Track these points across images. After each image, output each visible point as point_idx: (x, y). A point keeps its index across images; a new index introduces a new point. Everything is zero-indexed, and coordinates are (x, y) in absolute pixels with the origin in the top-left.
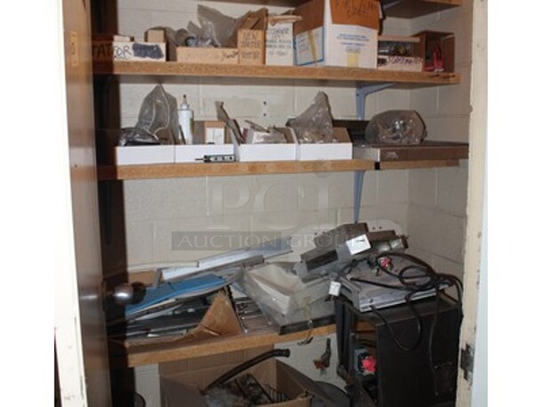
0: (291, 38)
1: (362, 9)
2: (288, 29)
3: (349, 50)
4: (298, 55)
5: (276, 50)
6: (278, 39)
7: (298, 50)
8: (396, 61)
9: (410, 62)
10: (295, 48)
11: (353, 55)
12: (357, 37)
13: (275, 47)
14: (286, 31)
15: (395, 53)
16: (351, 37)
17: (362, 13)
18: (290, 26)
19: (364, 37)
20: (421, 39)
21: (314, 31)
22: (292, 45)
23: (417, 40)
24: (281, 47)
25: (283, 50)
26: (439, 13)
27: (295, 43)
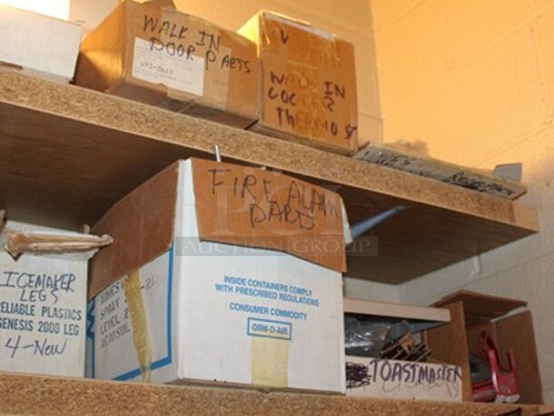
0: (82, 305)
1: (294, 204)
2: (72, 277)
3: (258, 331)
4: (99, 352)
5: (28, 337)
6: (39, 305)
7: (99, 338)
8: (392, 375)
9: (432, 377)
10: (90, 334)
11: (270, 344)
12: (281, 290)
13: (28, 327)
14: (67, 282)
15: (389, 351)
16: (265, 289)
17: (293, 216)
18: (79, 267)
19: (301, 291)
20: (453, 315)
21: (145, 272)
22: (82, 324)
23: (443, 315)
24: (44, 327)
25: (53, 339)
26: (475, 260)
27: (90, 318)
